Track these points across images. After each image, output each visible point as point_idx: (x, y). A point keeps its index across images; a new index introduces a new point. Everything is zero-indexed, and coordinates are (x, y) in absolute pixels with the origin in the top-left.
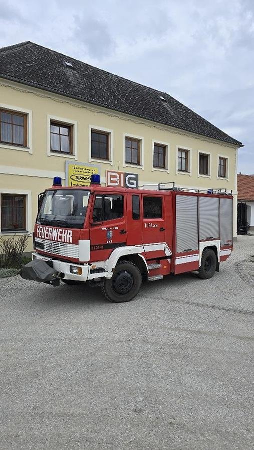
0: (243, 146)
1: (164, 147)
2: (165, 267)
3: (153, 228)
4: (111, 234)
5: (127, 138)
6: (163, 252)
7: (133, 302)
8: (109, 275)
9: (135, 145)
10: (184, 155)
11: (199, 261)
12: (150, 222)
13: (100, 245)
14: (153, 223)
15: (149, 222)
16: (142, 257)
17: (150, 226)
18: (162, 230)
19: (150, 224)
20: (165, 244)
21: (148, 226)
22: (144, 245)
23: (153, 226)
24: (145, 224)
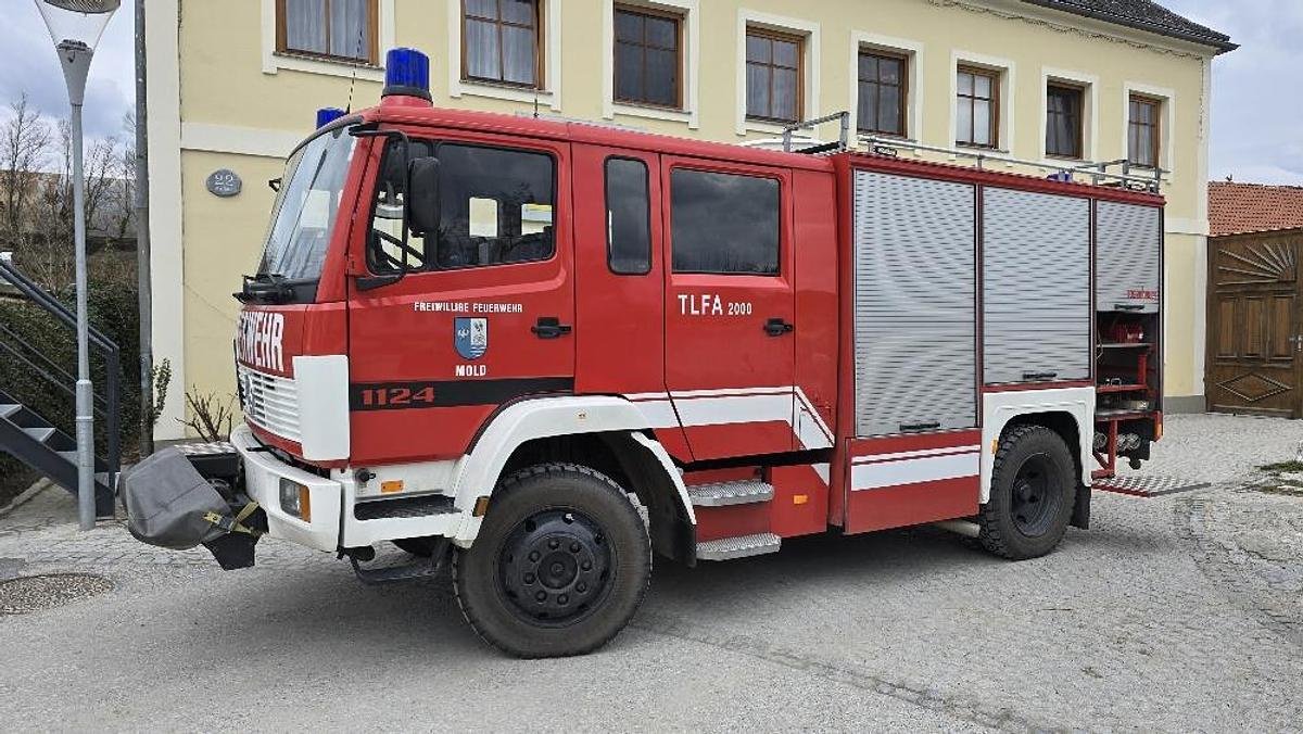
0: (1234, 47)
1: (901, 61)
2: (799, 499)
3: (725, 320)
4: (477, 334)
5: (753, 30)
6: (783, 429)
7: (602, 658)
8: (462, 528)
9: (783, 51)
10: (982, 89)
11: (977, 479)
12: (713, 291)
13: (416, 387)
14: (729, 295)
15: (707, 290)
16: (654, 446)
17: (709, 309)
18: (777, 328)
19: (711, 301)
20: (794, 393)
21: (698, 306)
22: (673, 394)
23: (725, 308)
24: (683, 297)
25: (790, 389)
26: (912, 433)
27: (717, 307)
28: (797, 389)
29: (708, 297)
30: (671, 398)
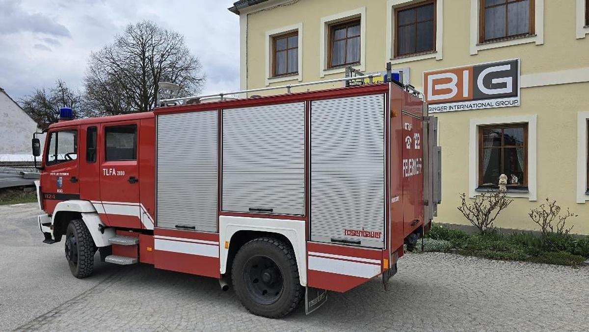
2: (149, 249)
3: (116, 177)
4: (60, 182)
6: (136, 219)
11: (218, 260)
12: (113, 167)
13: (52, 194)
14: (118, 168)
15: (111, 167)
17: (112, 173)
18: (133, 180)
19: (112, 171)
20: (140, 206)
21: (108, 173)
22: (103, 202)
23: (116, 173)
24: (104, 169)
25: (138, 204)
26: (182, 230)
27: (114, 173)
28: (141, 204)
29: (111, 169)
30: (102, 204)
